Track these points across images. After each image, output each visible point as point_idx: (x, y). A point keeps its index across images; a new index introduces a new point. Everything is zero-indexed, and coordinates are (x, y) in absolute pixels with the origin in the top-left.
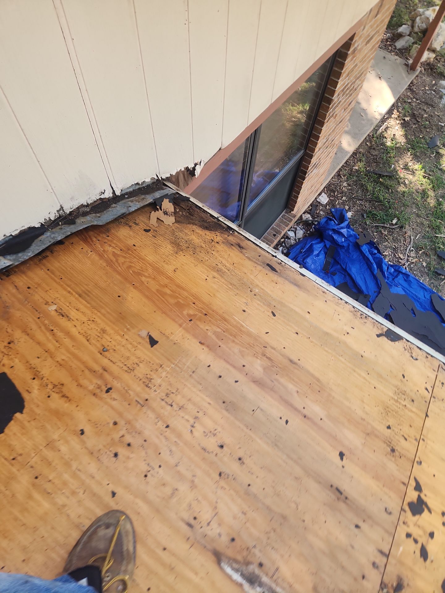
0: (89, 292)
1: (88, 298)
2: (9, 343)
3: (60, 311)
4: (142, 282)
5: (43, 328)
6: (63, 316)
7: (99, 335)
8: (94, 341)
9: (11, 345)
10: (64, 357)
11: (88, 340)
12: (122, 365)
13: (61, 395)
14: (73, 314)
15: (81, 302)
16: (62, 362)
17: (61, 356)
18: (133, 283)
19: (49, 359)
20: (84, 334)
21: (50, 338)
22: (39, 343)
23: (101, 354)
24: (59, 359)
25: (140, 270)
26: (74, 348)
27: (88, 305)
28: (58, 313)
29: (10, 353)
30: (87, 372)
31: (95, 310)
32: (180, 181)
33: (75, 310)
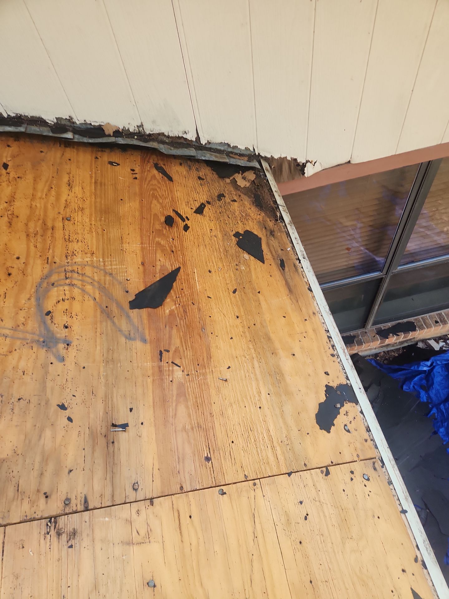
0: (105, 185)
1: (99, 187)
2: (18, 177)
3: (71, 182)
4: (151, 202)
5: (48, 183)
6: (69, 185)
7: (77, 209)
8: (68, 210)
9: (18, 179)
10: (38, 205)
11: (65, 207)
12: (67, 234)
13: (9, 221)
14: (77, 189)
15: (91, 186)
16: (33, 206)
17: (38, 204)
18: (143, 200)
19: (29, 200)
20: (68, 203)
21: (45, 190)
22: (34, 189)
23: (63, 219)
24: (34, 204)
25: (160, 196)
26: (52, 205)
27: (93, 191)
28: (68, 183)
29: (12, 182)
30: (41, 221)
31: (94, 196)
32: (284, 169)
33: (80, 188)
